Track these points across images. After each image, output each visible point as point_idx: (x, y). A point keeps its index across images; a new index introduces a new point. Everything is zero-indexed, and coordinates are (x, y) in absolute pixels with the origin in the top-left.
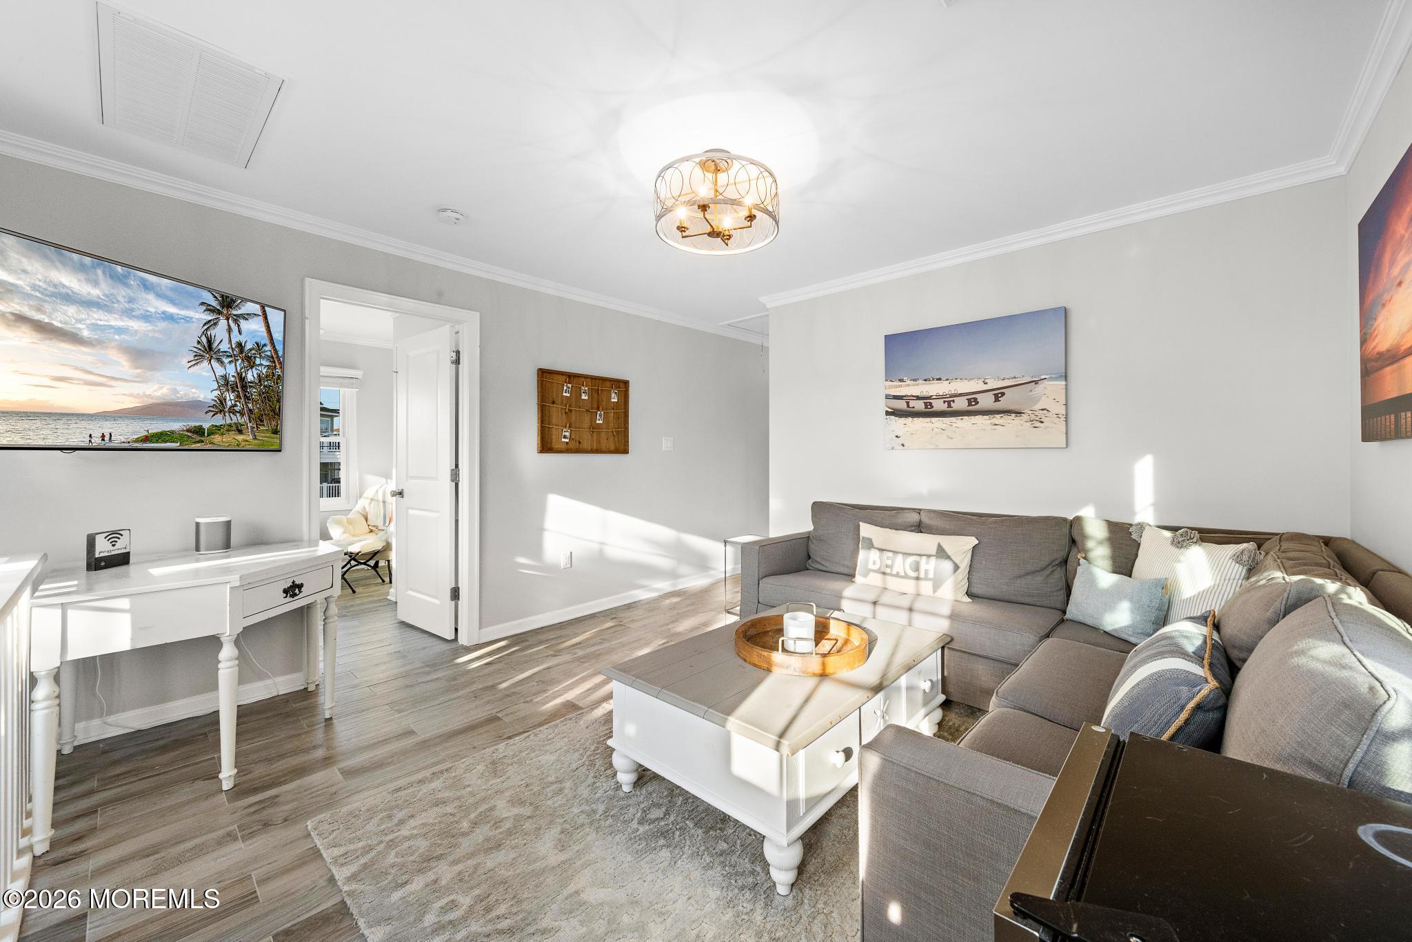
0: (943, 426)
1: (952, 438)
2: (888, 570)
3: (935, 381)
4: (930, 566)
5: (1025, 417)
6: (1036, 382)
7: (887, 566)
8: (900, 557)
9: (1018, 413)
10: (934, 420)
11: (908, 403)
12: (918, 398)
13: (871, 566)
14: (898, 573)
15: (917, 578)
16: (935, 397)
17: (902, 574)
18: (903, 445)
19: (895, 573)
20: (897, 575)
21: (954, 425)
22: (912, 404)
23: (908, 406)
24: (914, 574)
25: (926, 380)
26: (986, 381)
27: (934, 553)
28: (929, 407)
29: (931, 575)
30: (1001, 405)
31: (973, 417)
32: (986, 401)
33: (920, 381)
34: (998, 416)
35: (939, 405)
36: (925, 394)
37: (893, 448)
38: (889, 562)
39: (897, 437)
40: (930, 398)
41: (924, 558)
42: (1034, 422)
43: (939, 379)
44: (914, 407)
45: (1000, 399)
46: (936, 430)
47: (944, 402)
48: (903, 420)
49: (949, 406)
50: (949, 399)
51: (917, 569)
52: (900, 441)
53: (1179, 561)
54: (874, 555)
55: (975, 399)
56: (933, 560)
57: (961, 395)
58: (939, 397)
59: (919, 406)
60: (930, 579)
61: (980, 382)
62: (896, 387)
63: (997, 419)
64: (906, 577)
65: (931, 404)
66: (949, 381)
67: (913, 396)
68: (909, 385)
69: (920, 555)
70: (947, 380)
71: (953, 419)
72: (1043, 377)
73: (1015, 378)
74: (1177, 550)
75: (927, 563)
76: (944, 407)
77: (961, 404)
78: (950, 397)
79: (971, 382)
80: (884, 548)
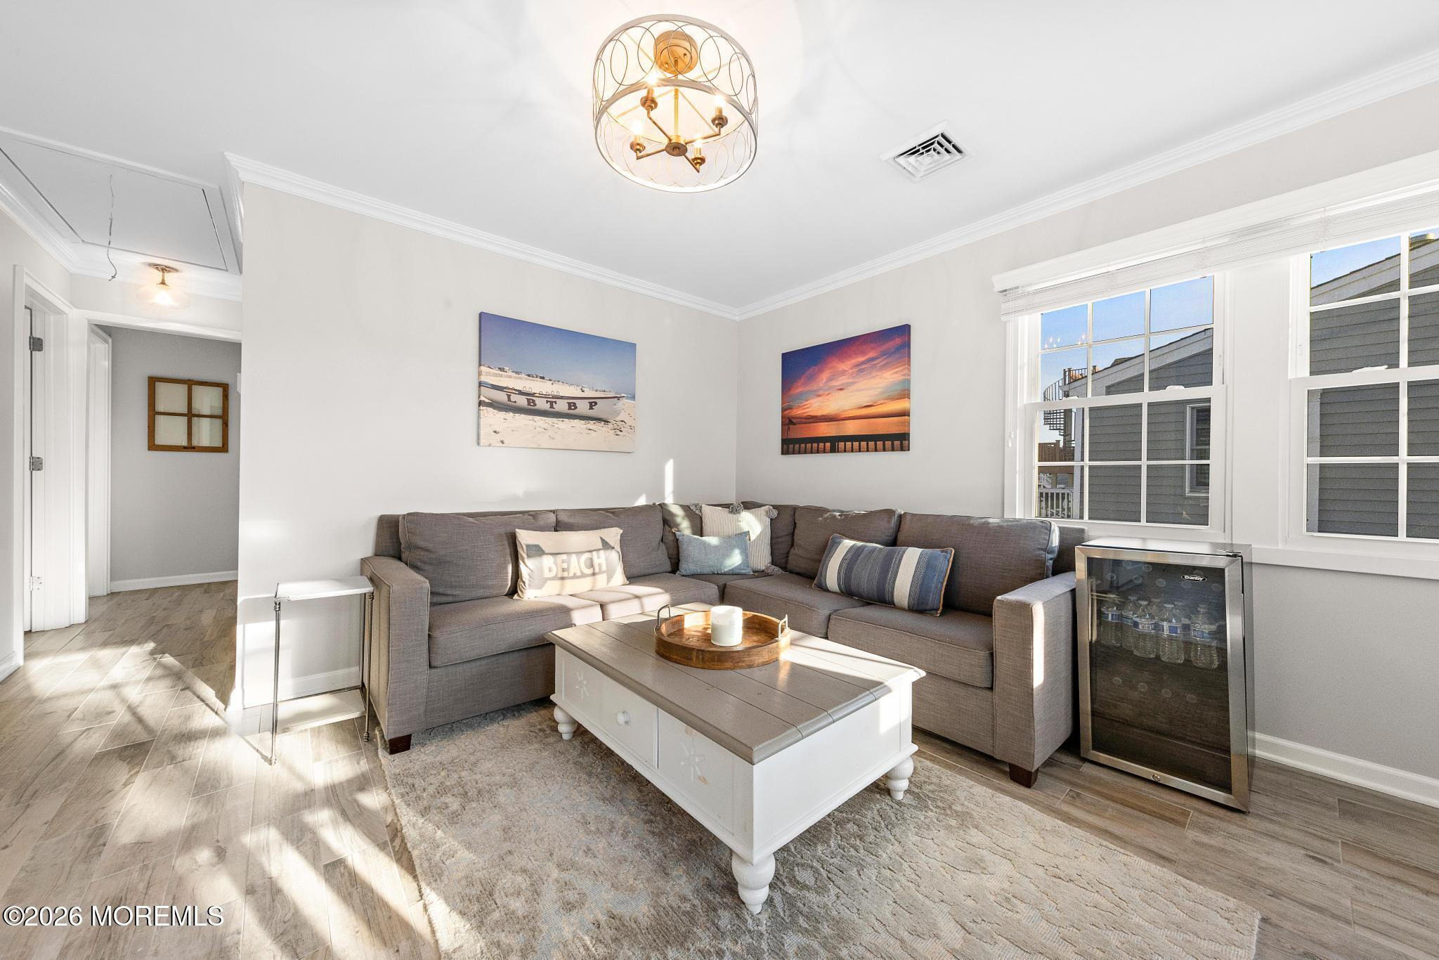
0: (546, 426)
1: (553, 439)
2: (566, 574)
3: (538, 379)
4: (601, 559)
5: (610, 426)
6: (618, 398)
7: (564, 570)
8: (574, 557)
9: (606, 422)
10: (537, 418)
11: (509, 397)
12: (521, 393)
13: (547, 574)
14: (575, 574)
15: (594, 574)
16: (538, 395)
17: (579, 574)
18: (502, 442)
19: (571, 575)
20: (575, 577)
21: (556, 426)
22: (514, 398)
23: (509, 400)
24: (590, 571)
25: (529, 376)
26: (584, 389)
27: (601, 547)
28: (532, 404)
29: (604, 568)
30: (594, 413)
31: (572, 420)
32: (583, 407)
33: (523, 376)
34: (592, 422)
35: (542, 404)
36: (527, 390)
37: (490, 445)
38: (565, 566)
39: (495, 432)
40: (533, 395)
41: (595, 553)
42: (616, 431)
43: (543, 378)
44: (515, 402)
45: (594, 407)
46: (538, 429)
47: (547, 402)
48: (502, 414)
49: (552, 407)
50: (553, 399)
51: (592, 566)
52: (499, 437)
53: (740, 521)
54: (547, 561)
55: (575, 404)
56: (602, 552)
57: (562, 398)
58: (542, 396)
59: (522, 401)
60: (604, 572)
61: (579, 388)
62: (496, 375)
63: (591, 424)
64: (583, 576)
65: (534, 401)
66: (551, 382)
67: (514, 390)
68: (510, 377)
69: (590, 551)
70: (550, 380)
71: (555, 420)
72: (623, 395)
73: (604, 391)
74: (731, 516)
75: (599, 558)
76: (547, 407)
77: (561, 406)
78: (553, 398)
79: (572, 387)
80: (557, 552)
